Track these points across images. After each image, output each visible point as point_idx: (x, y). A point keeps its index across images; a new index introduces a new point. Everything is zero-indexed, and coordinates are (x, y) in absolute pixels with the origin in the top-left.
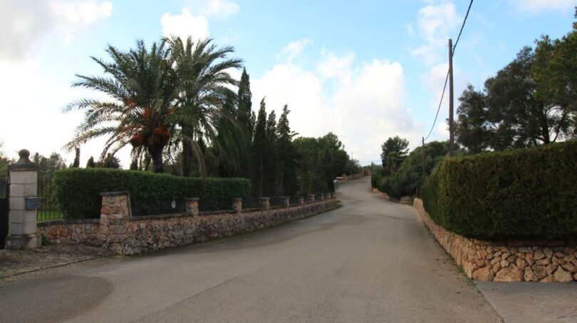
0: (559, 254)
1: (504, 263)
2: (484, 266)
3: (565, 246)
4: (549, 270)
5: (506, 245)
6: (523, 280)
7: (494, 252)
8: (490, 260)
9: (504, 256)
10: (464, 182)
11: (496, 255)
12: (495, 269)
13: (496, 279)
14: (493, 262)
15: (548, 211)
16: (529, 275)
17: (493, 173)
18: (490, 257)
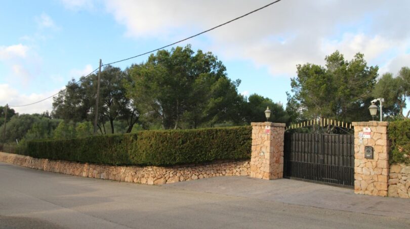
0: (194, 169)
1: (171, 175)
2: (162, 177)
3: (196, 166)
4: (190, 175)
5: (172, 168)
6: (180, 181)
7: (167, 171)
8: (164, 175)
9: (171, 173)
10: (164, 141)
11: (168, 172)
12: (167, 178)
13: (167, 183)
14: (165, 176)
15: (198, 153)
16: (182, 178)
17: (180, 138)
18: (165, 173)
